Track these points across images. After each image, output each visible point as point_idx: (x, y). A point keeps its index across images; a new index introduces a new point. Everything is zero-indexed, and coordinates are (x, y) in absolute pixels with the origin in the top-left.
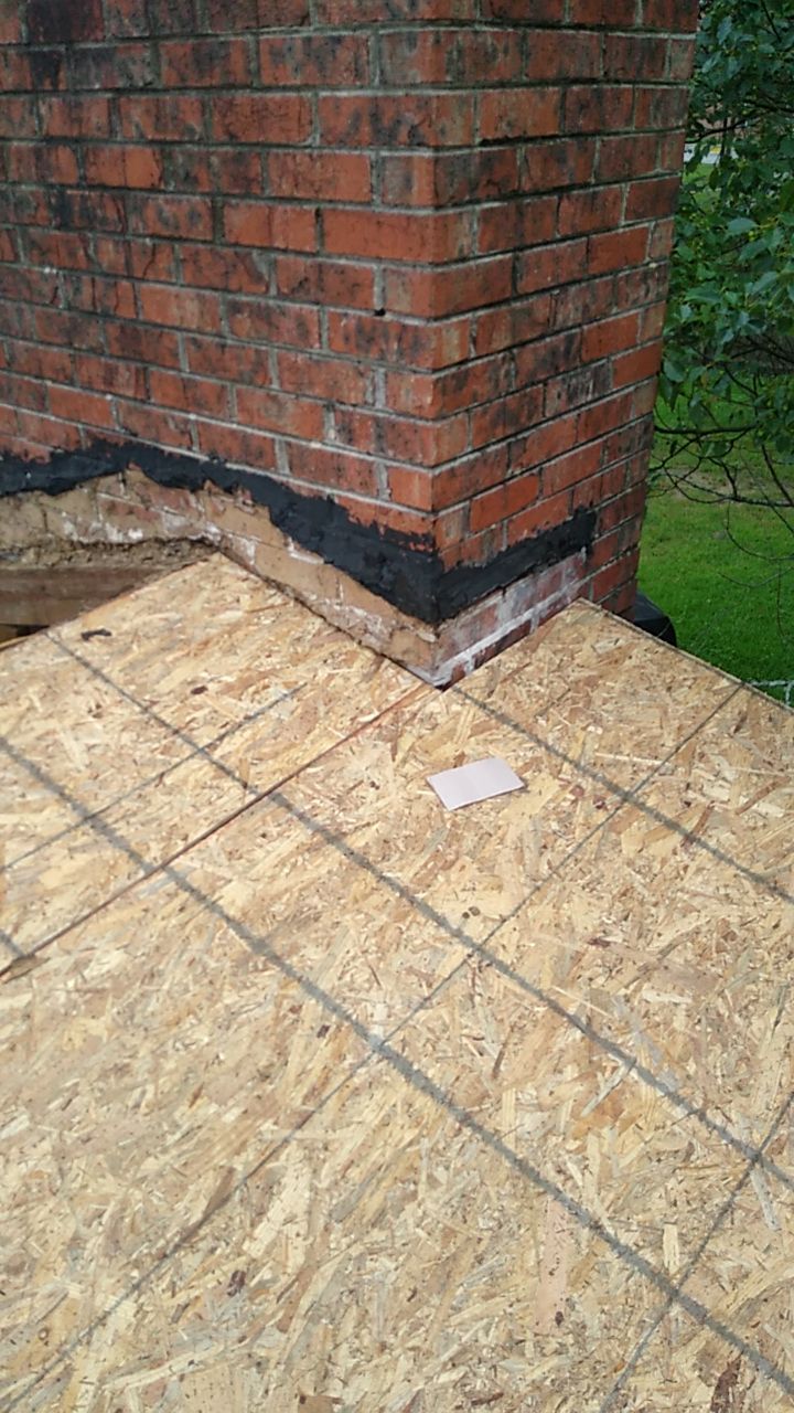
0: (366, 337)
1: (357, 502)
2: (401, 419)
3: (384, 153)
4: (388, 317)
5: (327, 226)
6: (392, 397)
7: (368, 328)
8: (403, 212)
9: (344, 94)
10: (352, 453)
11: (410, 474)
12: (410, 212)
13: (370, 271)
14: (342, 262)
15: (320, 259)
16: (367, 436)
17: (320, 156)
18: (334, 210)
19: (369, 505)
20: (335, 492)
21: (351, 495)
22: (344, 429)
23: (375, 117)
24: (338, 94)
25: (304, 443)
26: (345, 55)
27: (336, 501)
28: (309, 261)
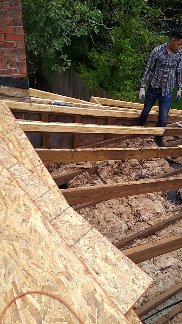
0: (14, 51)
1: (14, 76)
2: (21, 61)
3: (15, 27)
4: (17, 48)
5: (6, 37)
6: (19, 59)
7: (14, 50)
8: (19, 34)
9: (8, 19)
10: (13, 68)
11: (23, 69)
12: (21, 34)
13: (14, 42)
14: (9, 41)
15: (5, 42)
16: (15, 65)
17: (4, 28)
18: (7, 35)
19: (17, 75)
20: (10, 75)
21: (13, 75)
22: (11, 65)
23: (14, 22)
24: (7, 19)
25: (3, 69)
26: (8, 14)
27: (10, 76)
28: (3, 42)
